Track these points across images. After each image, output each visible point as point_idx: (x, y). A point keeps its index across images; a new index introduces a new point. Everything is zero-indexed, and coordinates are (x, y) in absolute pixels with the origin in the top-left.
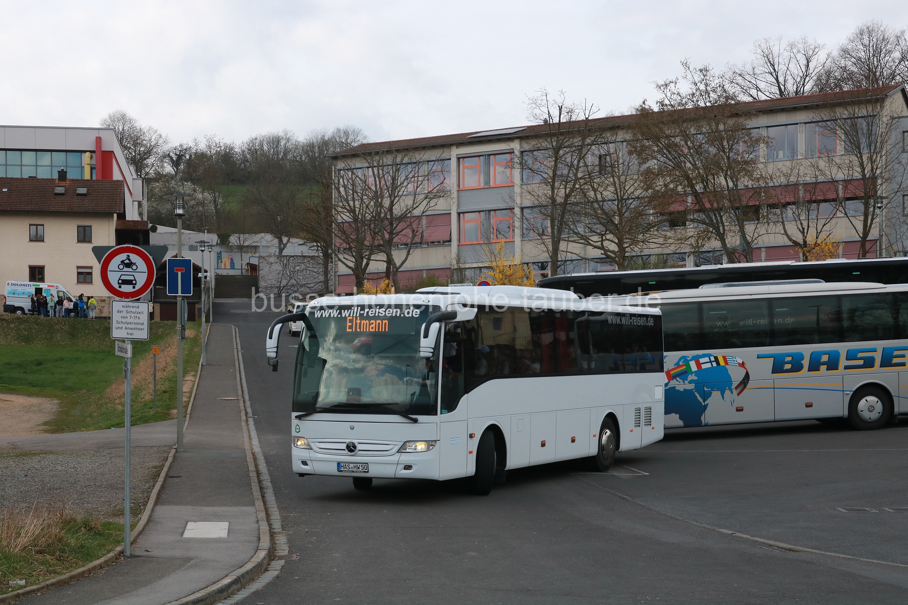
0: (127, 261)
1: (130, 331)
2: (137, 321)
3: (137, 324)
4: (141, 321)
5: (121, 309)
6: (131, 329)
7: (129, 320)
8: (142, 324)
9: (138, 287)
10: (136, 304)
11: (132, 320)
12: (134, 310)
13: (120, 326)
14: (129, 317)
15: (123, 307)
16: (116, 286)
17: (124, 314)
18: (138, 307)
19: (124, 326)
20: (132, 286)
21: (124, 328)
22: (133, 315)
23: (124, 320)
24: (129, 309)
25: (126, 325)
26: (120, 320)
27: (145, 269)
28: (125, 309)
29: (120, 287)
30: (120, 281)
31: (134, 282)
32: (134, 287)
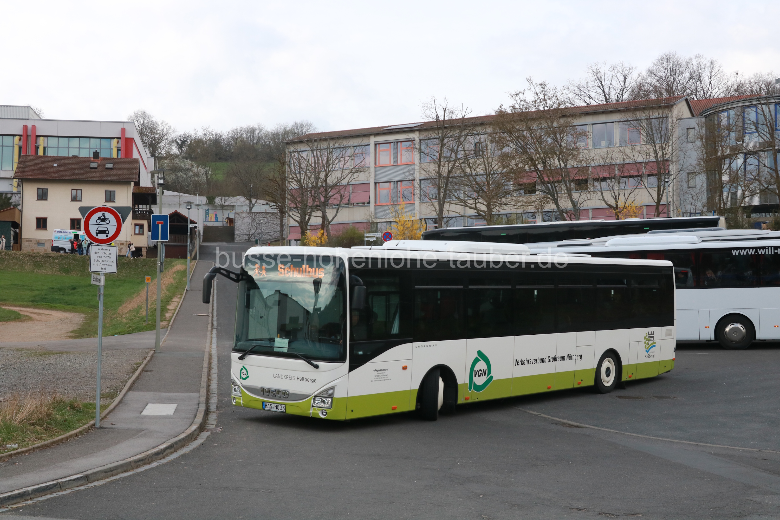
0: (103, 217)
1: (103, 267)
2: (109, 259)
3: (109, 262)
4: (111, 260)
5: (98, 251)
6: (104, 265)
7: (103, 259)
8: (112, 262)
9: (110, 236)
10: (108, 248)
11: (105, 259)
12: (106, 252)
13: (96, 263)
14: (103, 257)
15: (99, 249)
16: (95, 235)
17: (100, 255)
18: (110, 250)
20: (105, 235)
21: (99, 264)
22: (106, 255)
23: (99, 259)
24: (103, 251)
25: (101, 262)
26: (96, 259)
27: (116, 223)
28: (100, 251)
29: (97, 235)
30: (97, 232)
31: (107, 232)
32: (107, 236)
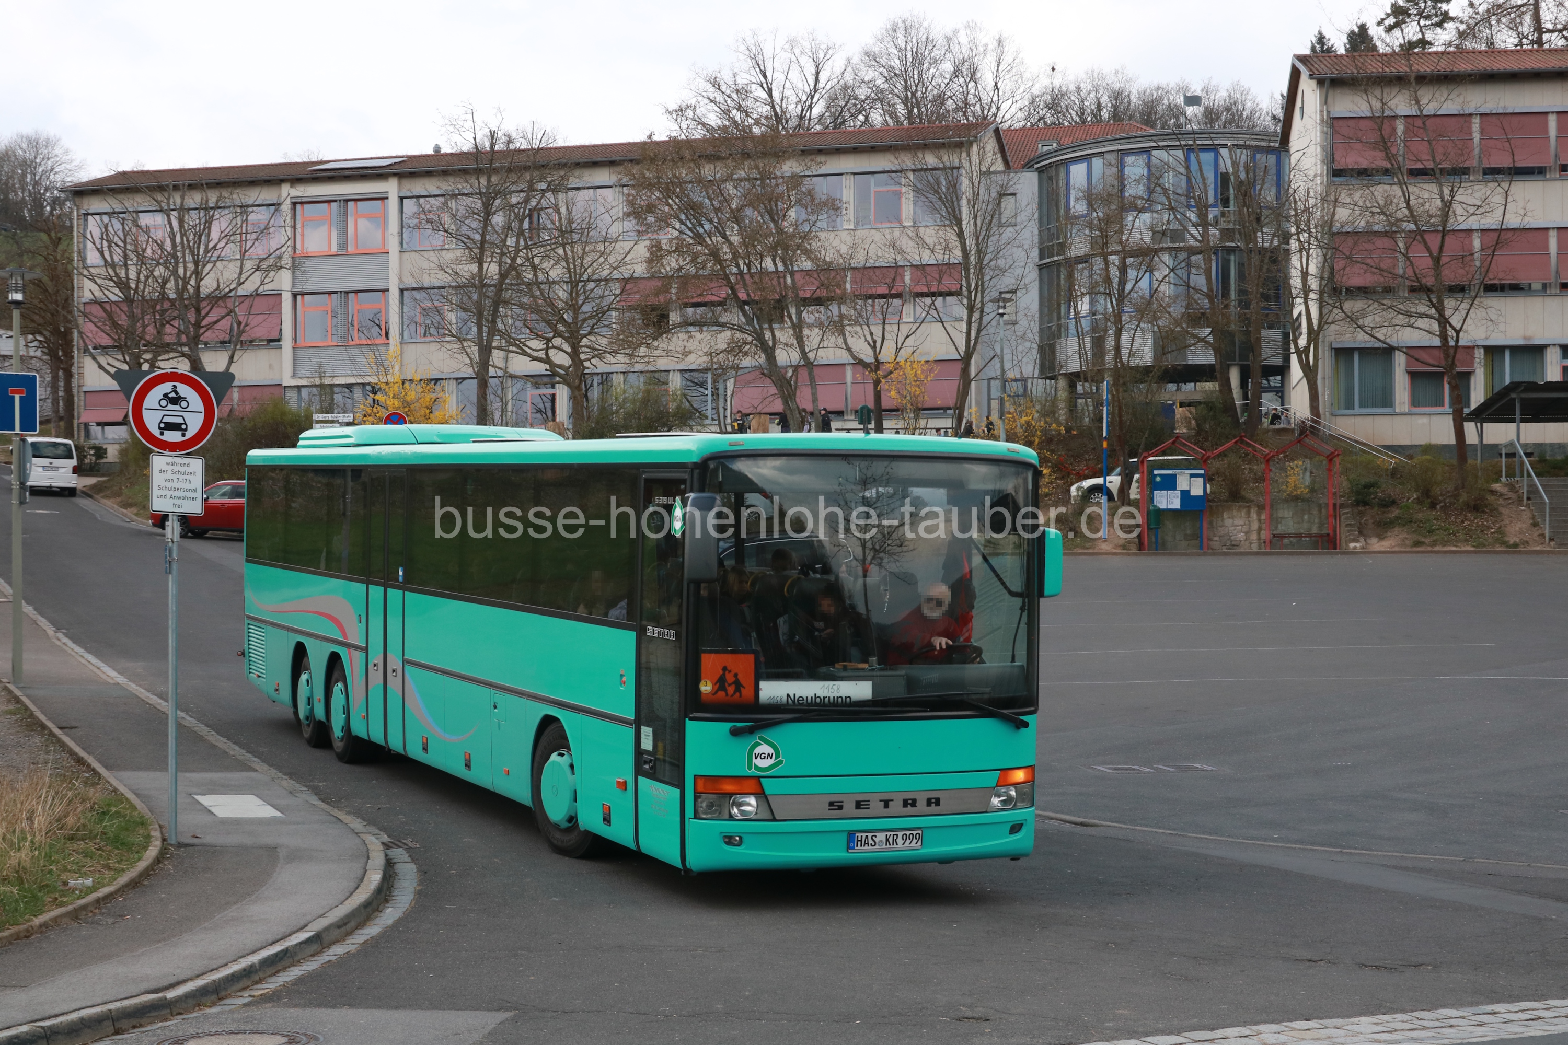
0: (173, 395)
1: (178, 502)
2: (187, 486)
4: (192, 486)
5: (165, 468)
6: (179, 498)
7: (175, 485)
8: (194, 491)
9: (189, 435)
10: (186, 461)
11: (180, 485)
12: (182, 469)
13: (163, 493)
14: (176, 480)
15: (168, 464)
16: (157, 433)
17: (169, 475)
18: (188, 465)
19: (169, 493)
20: (180, 433)
21: (168, 497)
22: (181, 477)
23: (169, 485)
24: (176, 468)
25: (171, 492)
26: (163, 484)
27: (200, 408)
28: (170, 468)
29: (162, 434)
30: (162, 425)
31: (184, 427)
32: (183, 435)
